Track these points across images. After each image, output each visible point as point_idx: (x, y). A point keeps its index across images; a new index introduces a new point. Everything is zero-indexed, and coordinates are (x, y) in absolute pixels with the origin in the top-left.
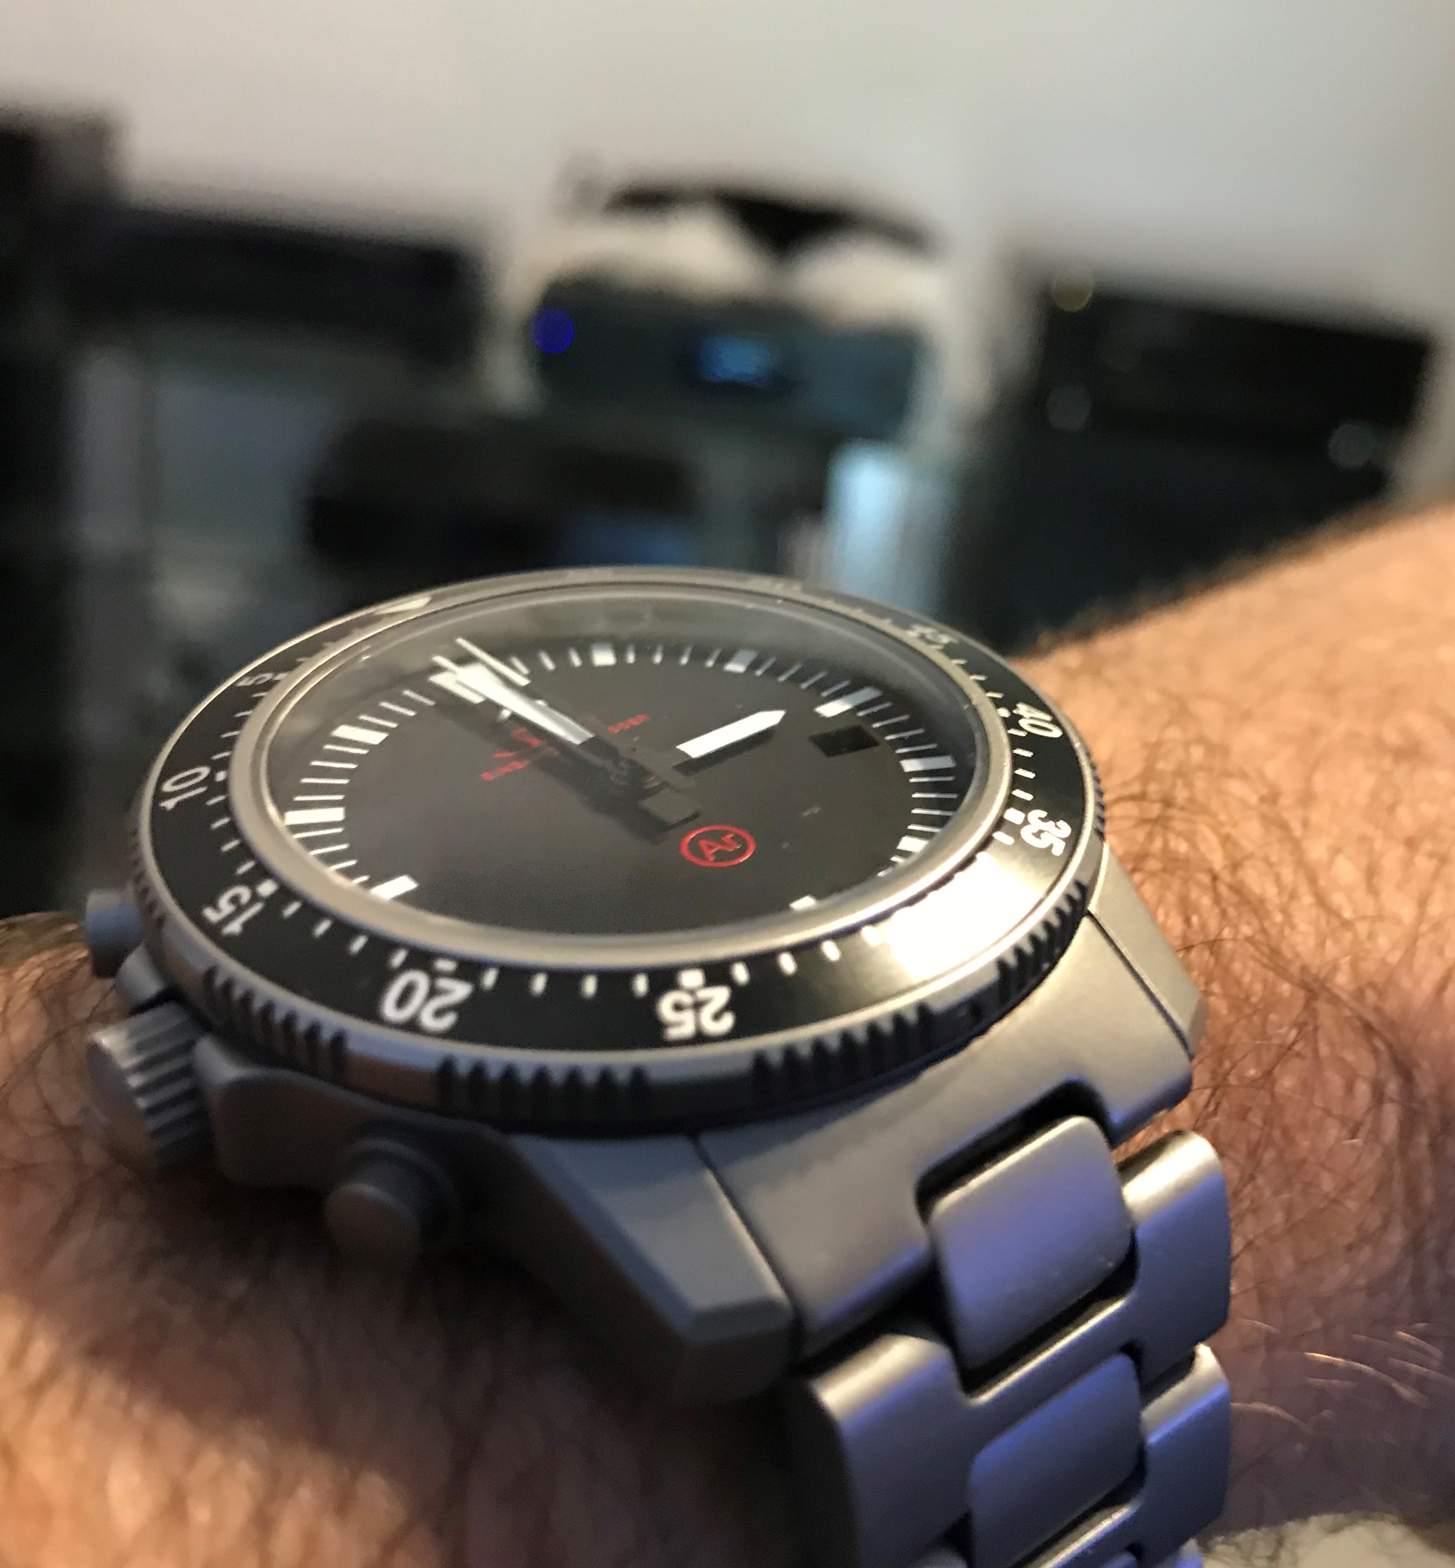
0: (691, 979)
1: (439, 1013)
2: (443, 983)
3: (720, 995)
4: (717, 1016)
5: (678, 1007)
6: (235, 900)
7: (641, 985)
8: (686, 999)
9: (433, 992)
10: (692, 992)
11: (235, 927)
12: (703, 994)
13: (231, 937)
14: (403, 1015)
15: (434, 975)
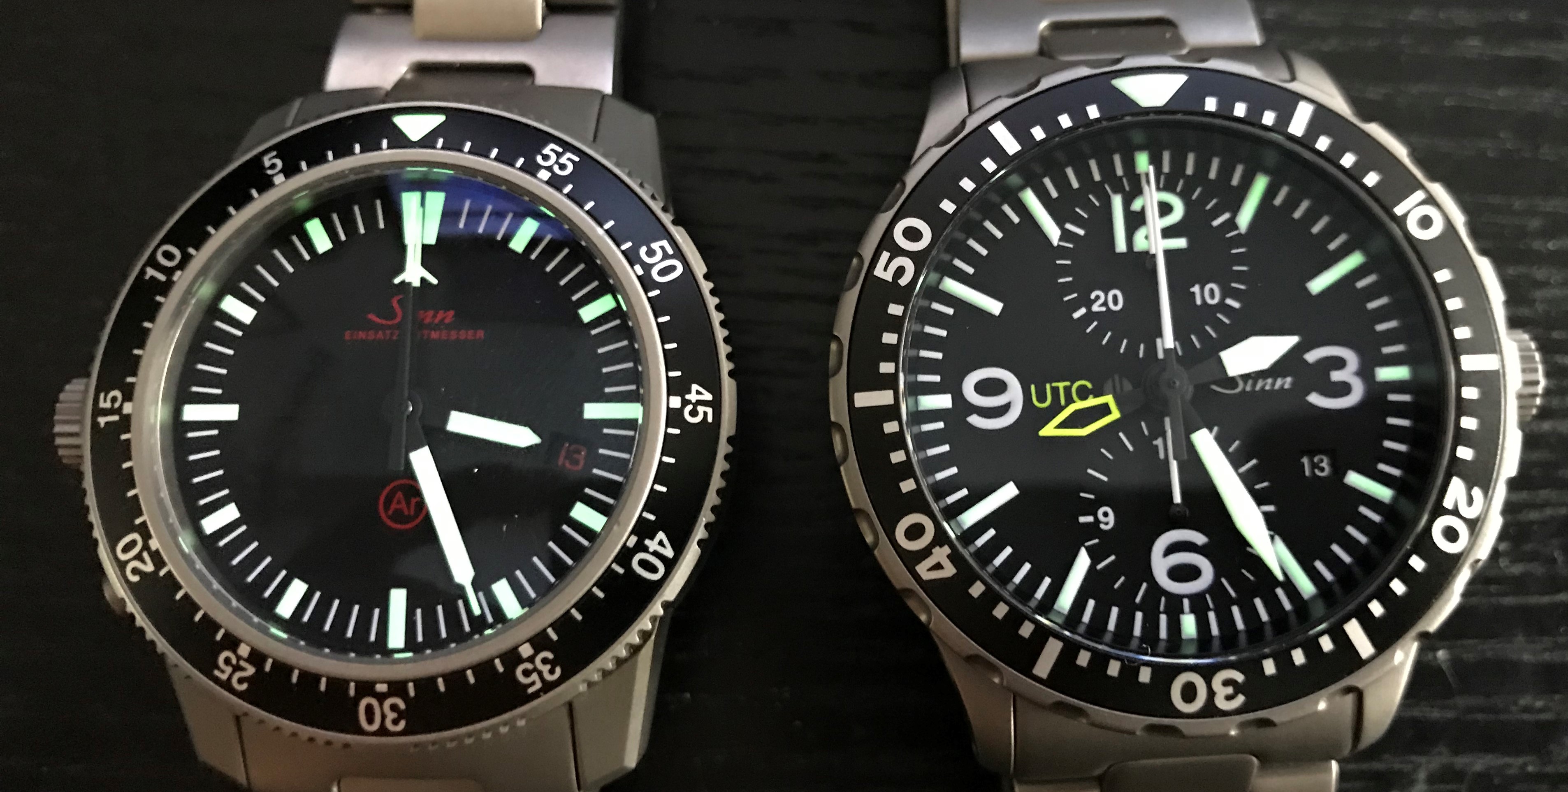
0: (244, 650)
1: (135, 571)
2: (145, 555)
3: (251, 670)
4: (241, 681)
5: (227, 661)
6: (114, 400)
7: (219, 636)
8: (234, 661)
9: (139, 557)
10: (239, 658)
11: (102, 421)
12: (243, 663)
13: (98, 423)
14: (123, 557)
15: (146, 547)
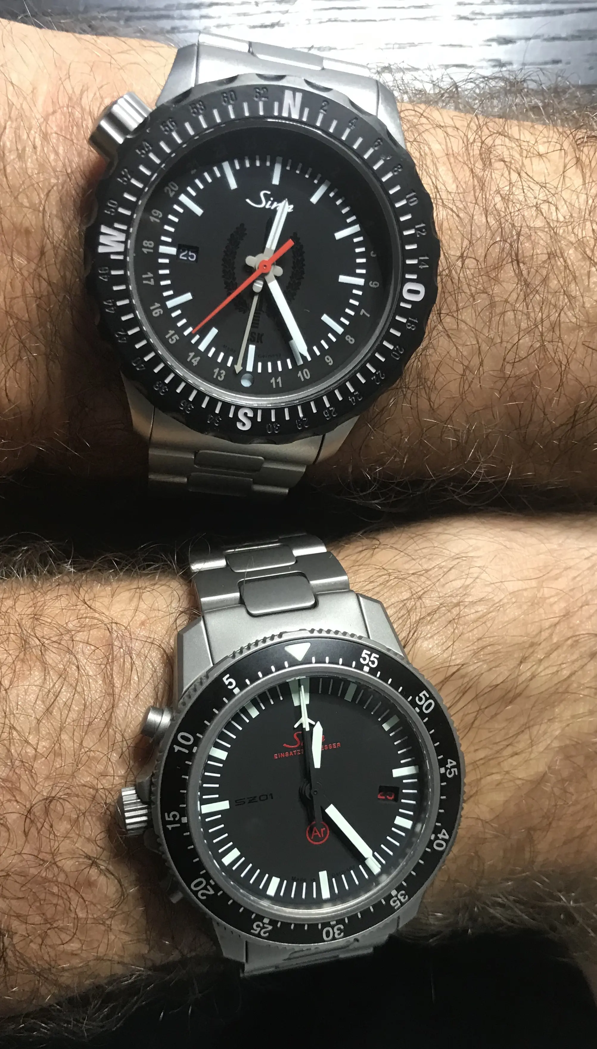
0: (266, 921)
1: (203, 895)
2: (208, 887)
3: (270, 928)
4: (265, 933)
5: (258, 926)
6: (174, 816)
7: (253, 916)
8: (261, 925)
9: (205, 888)
10: (264, 924)
11: (170, 827)
12: (265, 925)
13: (167, 829)
14: (196, 889)
15: (208, 883)
